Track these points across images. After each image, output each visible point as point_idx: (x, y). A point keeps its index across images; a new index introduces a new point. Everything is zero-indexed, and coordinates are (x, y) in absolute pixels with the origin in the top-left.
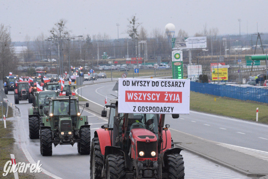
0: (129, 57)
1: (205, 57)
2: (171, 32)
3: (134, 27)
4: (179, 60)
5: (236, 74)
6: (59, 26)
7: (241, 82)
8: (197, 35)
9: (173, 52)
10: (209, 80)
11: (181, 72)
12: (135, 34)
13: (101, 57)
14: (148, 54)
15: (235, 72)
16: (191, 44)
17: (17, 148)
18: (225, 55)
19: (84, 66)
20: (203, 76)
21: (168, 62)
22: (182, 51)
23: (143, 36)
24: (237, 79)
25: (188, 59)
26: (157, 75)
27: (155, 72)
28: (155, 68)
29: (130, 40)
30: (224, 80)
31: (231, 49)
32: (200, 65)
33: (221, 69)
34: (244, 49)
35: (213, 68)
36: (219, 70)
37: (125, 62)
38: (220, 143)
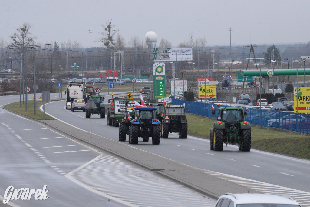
0: (104, 70)
1: (191, 71)
2: (152, 41)
3: (109, 35)
4: (161, 74)
5: (226, 91)
6: (21, 31)
7: (231, 100)
8: (182, 46)
9: (154, 65)
10: (195, 98)
11: (163, 88)
12: (111, 43)
13: (70, 69)
14: (125, 66)
16: (176, 56)
18: (214, 69)
19: (51, 79)
20: (189, 94)
21: (149, 75)
22: (164, 64)
23: (120, 46)
24: (226, 97)
25: (171, 73)
26: (135, 90)
27: (133, 87)
28: (133, 83)
29: (105, 49)
30: (212, 98)
31: (220, 63)
32: (185, 80)
33: (209, 86)
35: (200, 84)
36: (206, 87)
37: (99, 75)
38: (207, 170)
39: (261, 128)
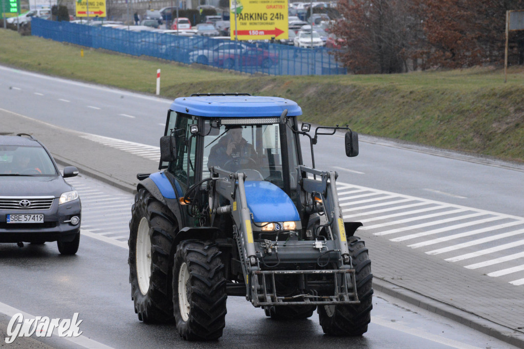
5: (122, 6)
15: (120, 2)
24: (123, 15)
30: (100, 16)
38: (86, 134)
39: (179, 65)
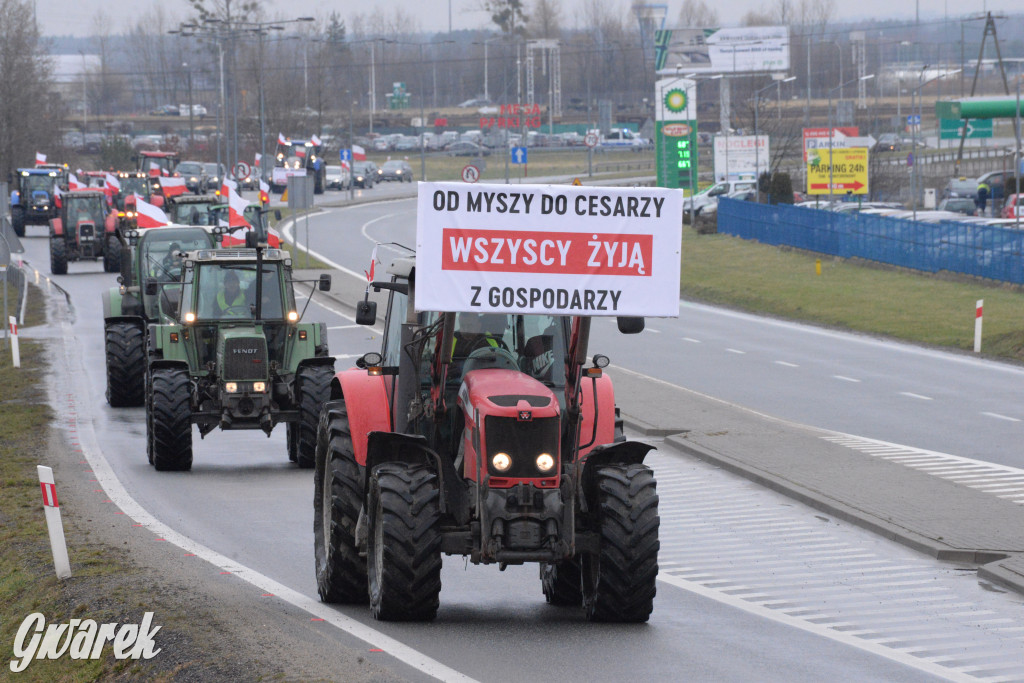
0: (495, 100)
1: (782, 104)
2: (651, 7)
4: (682, 116)
5: (900, 170)
7: (917, 200)
8: (753, 21)
9: (659, 85)
10: (796, 193)
11: (689, 162)
12: (516, 15)
13: (382, 102)
14: (564, 92)
15: (895, 163)
16: (731, 55)
17: (63, 442)
18: (860, 98)
20: (775, 180)
21: (639, 122)
22: (693, 83)
23: (546, 23)
24: (902, 190)
25: (718, 113)
26: (597, 171)
27: (590, 163)
28: (590, 147)
29: (496, 35)
30: (854, 192)
31: (881, 75)
32: (763, 134)
33: (843, 152)
34: (931, 74)
35: (814, 147)
36: (834, 155)
37: (476, 120)
38: (834, 433)
39: (1021, 291)
